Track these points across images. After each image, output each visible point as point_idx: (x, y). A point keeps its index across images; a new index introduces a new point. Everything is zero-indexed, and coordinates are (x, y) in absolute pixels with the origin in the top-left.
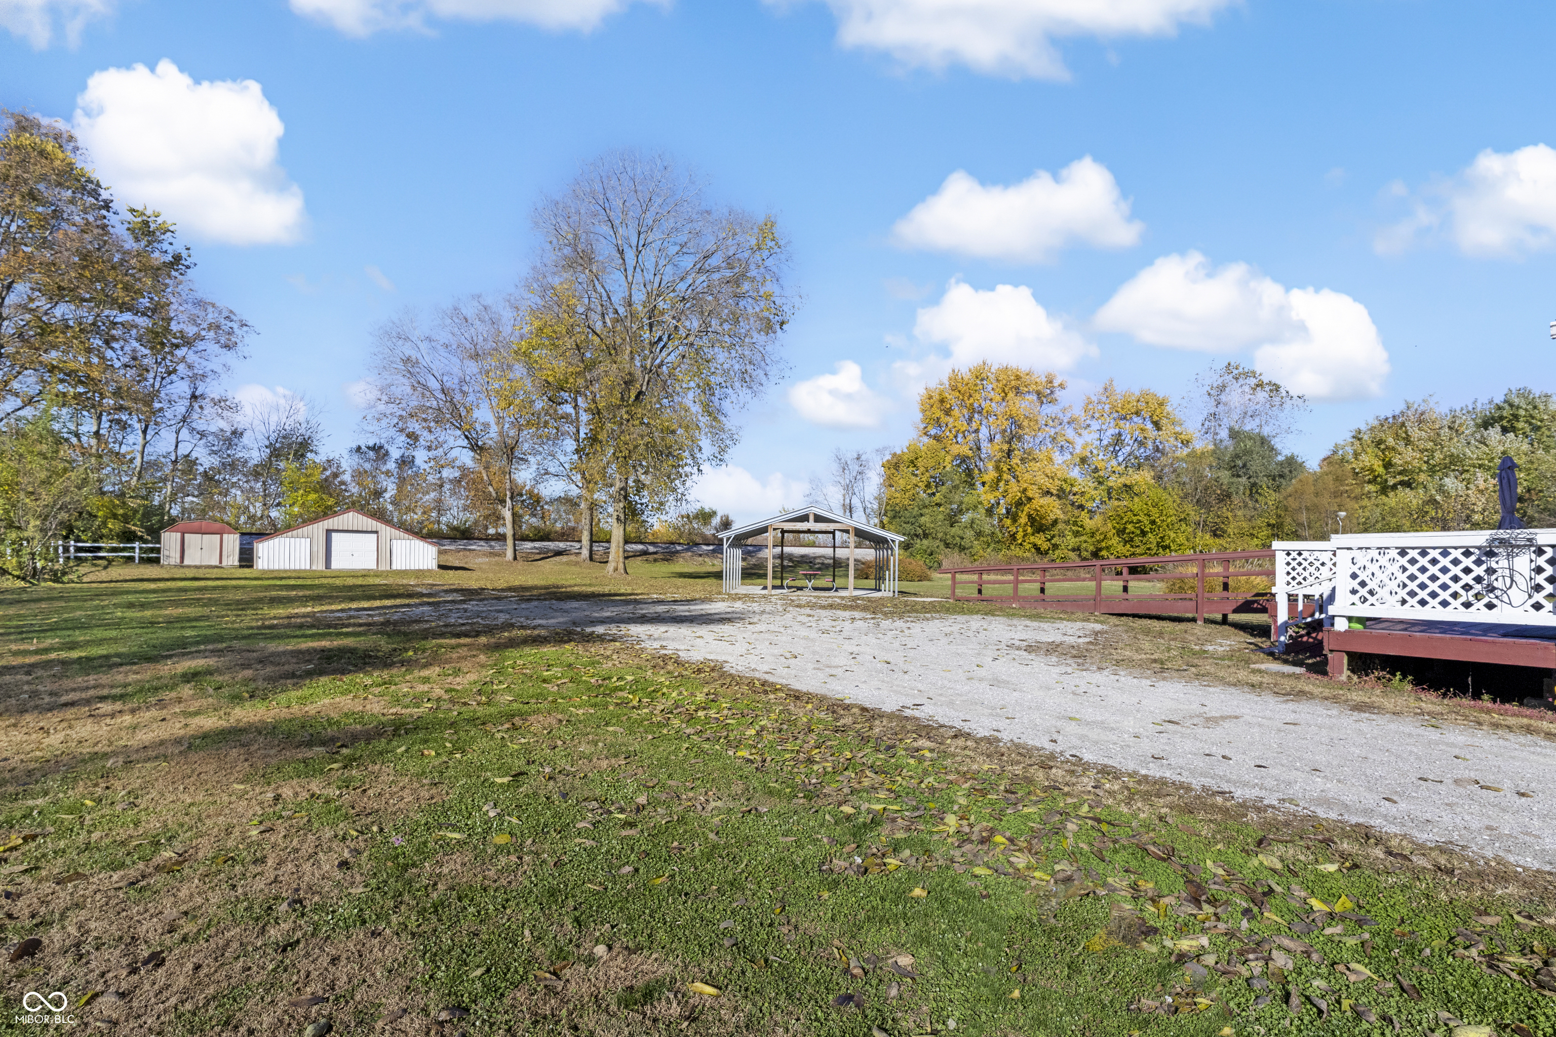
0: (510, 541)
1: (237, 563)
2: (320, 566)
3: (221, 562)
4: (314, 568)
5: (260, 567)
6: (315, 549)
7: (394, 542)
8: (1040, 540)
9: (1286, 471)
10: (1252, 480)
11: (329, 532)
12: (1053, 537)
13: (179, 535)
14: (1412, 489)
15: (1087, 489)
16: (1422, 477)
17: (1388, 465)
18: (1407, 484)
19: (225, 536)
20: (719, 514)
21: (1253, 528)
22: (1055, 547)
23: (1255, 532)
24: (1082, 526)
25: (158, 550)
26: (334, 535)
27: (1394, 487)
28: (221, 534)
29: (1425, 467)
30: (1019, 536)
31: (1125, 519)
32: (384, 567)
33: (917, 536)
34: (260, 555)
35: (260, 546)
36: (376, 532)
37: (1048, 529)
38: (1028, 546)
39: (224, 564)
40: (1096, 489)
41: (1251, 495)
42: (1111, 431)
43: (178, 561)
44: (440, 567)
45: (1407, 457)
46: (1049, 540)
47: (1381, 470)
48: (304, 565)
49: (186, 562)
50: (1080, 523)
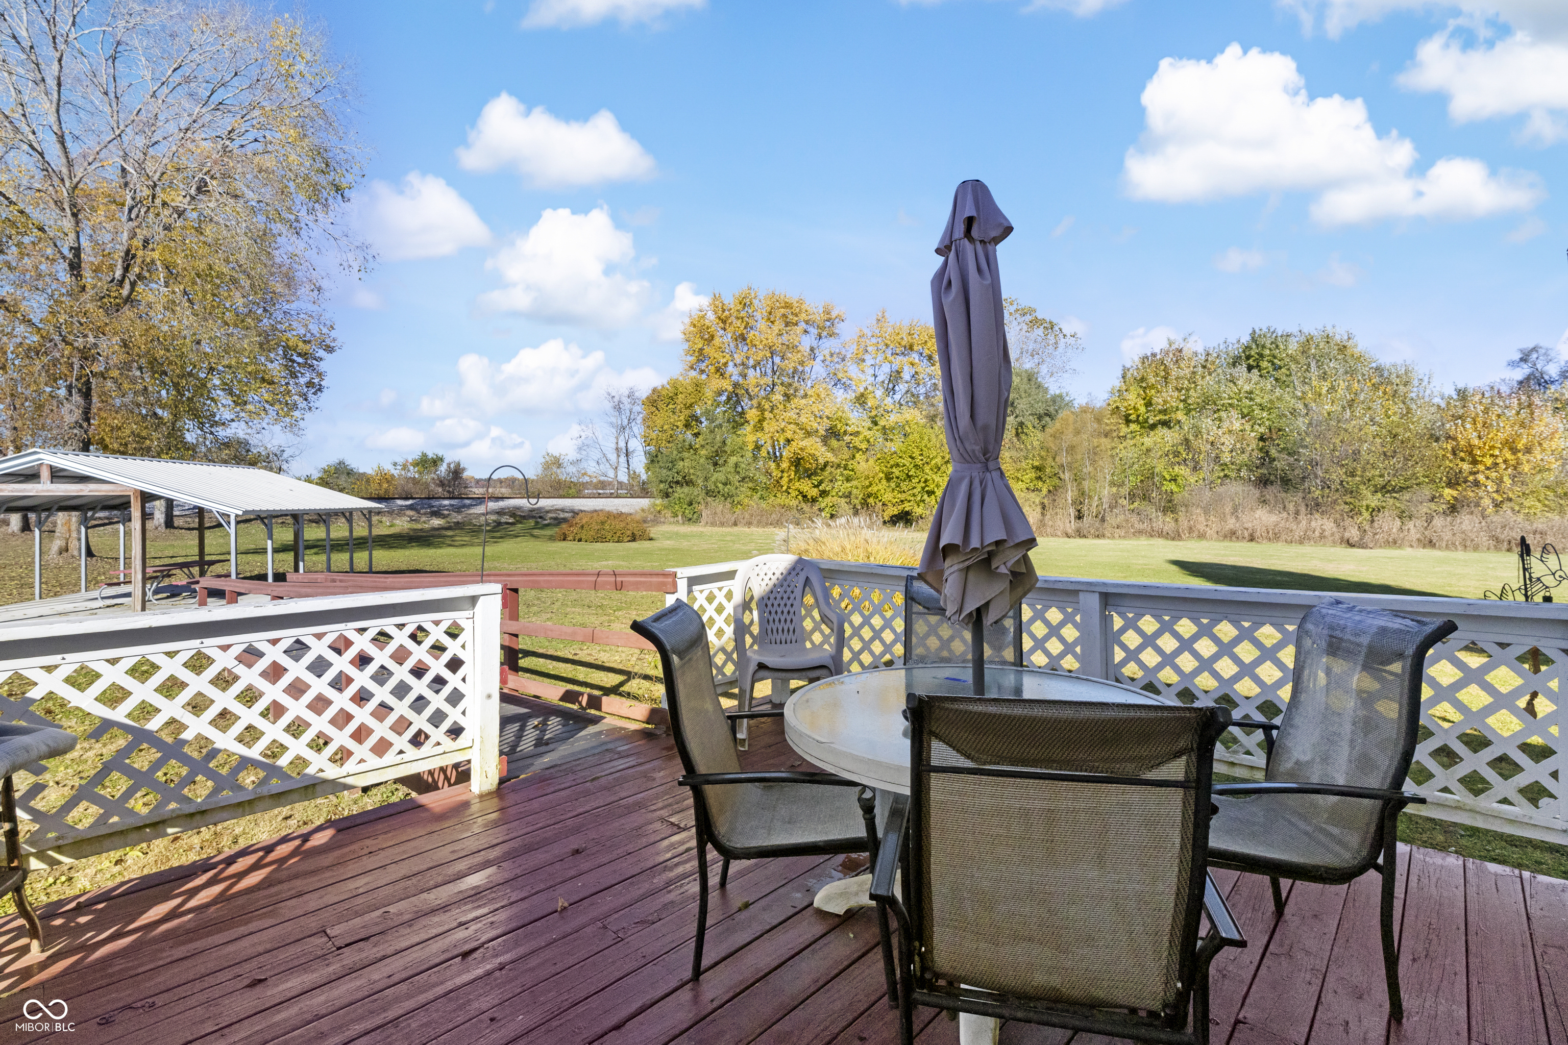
8: (806, 486)
9: (1051, 409)
10: (1019, 419)
12: (821, 483)
14: (1170, 428)
15: (860, 429)
16: (1180, 416)
17: (1148, 404)
18: (1166, 424)
20: (446, 461)
21: (1018, 470)
22: (824, 493)
23: (1019, 475)
24: (853, 470)
27: (1153, 427)
29: (1181, 406)
30: (784, 482)
31: (892, 462)
33: (677, 482)
37: (815, 473)
38: (794, 494)
40: (870, 429)
41: (1017, 435)
42: (886, 368)
45: (1167, 397)
46: (815, 486)
47: (1142, 409)
50: (850, 467)
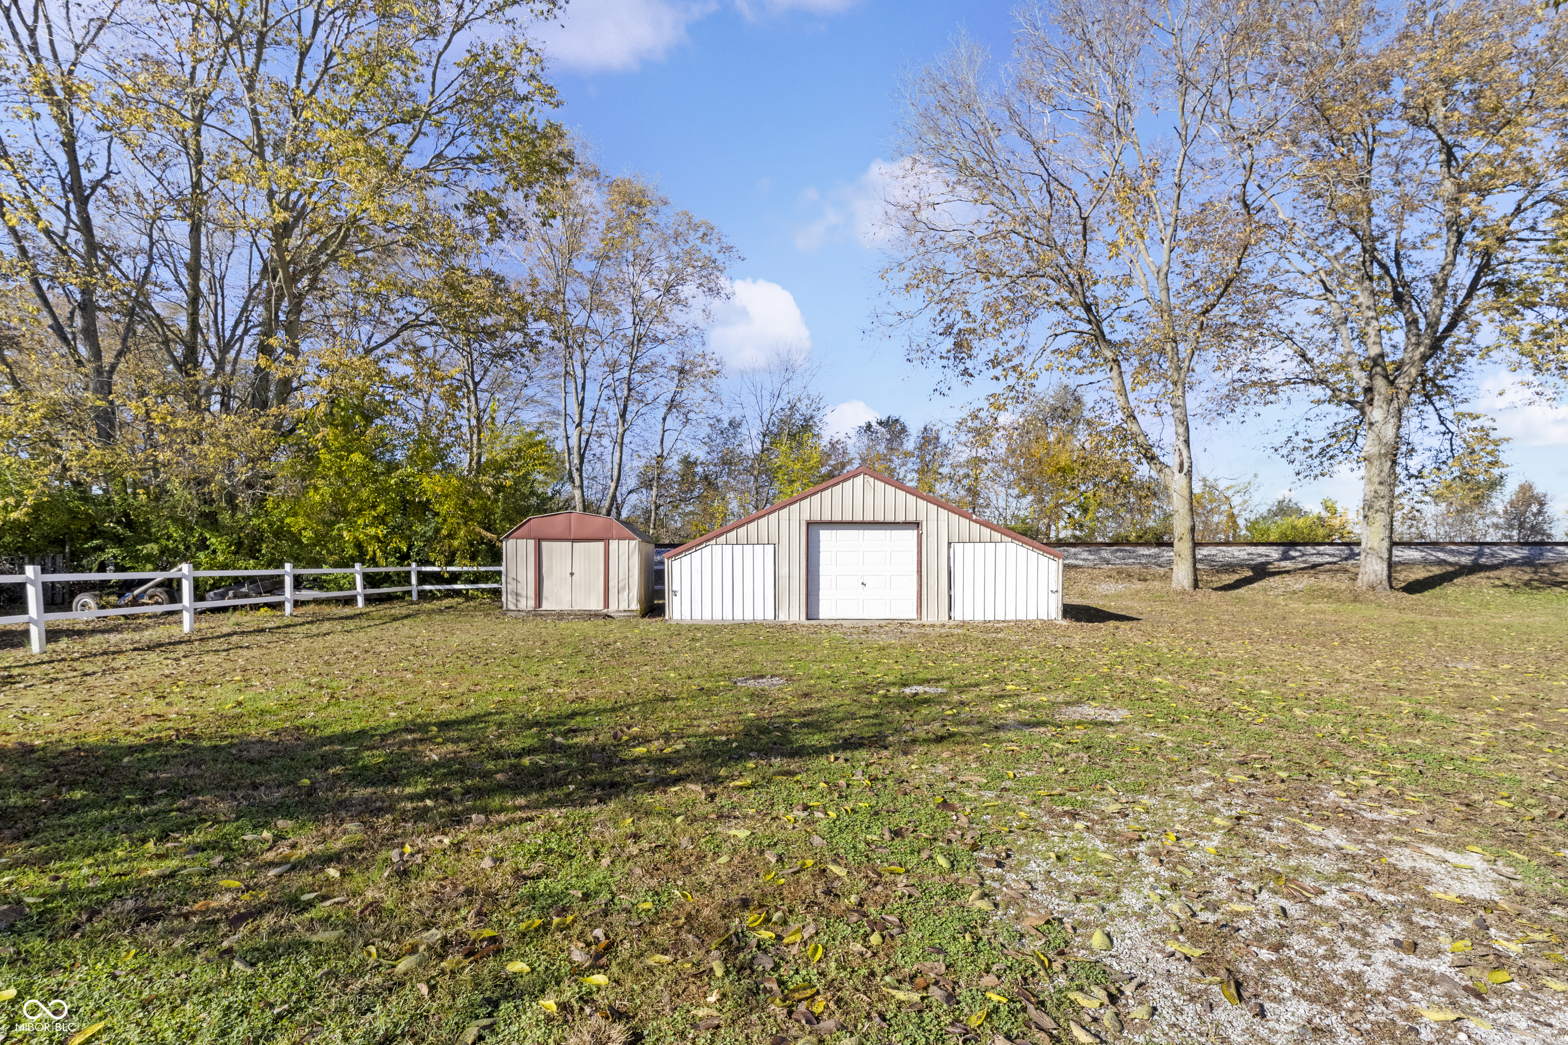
0: (1183, 547)
1: (635, 606)
2: (794, 614)
3: (607, 605)
4: (783, 617)
5: (676, 616)
6: (784, 571)
7: (958, 547)
11: (813, 526)
13: (531, 543)
19: (613, 544)
25: (496, 576)
26: (825, 536)
28: (606, 540)
32: (934, 615)
34: (676, 587)
35: (676, 564)
36: (917, 525)
39: (613, 607)
43: (531, 604)
44: (1071, 612)
48: (763, 612)
49: (546, 606)
